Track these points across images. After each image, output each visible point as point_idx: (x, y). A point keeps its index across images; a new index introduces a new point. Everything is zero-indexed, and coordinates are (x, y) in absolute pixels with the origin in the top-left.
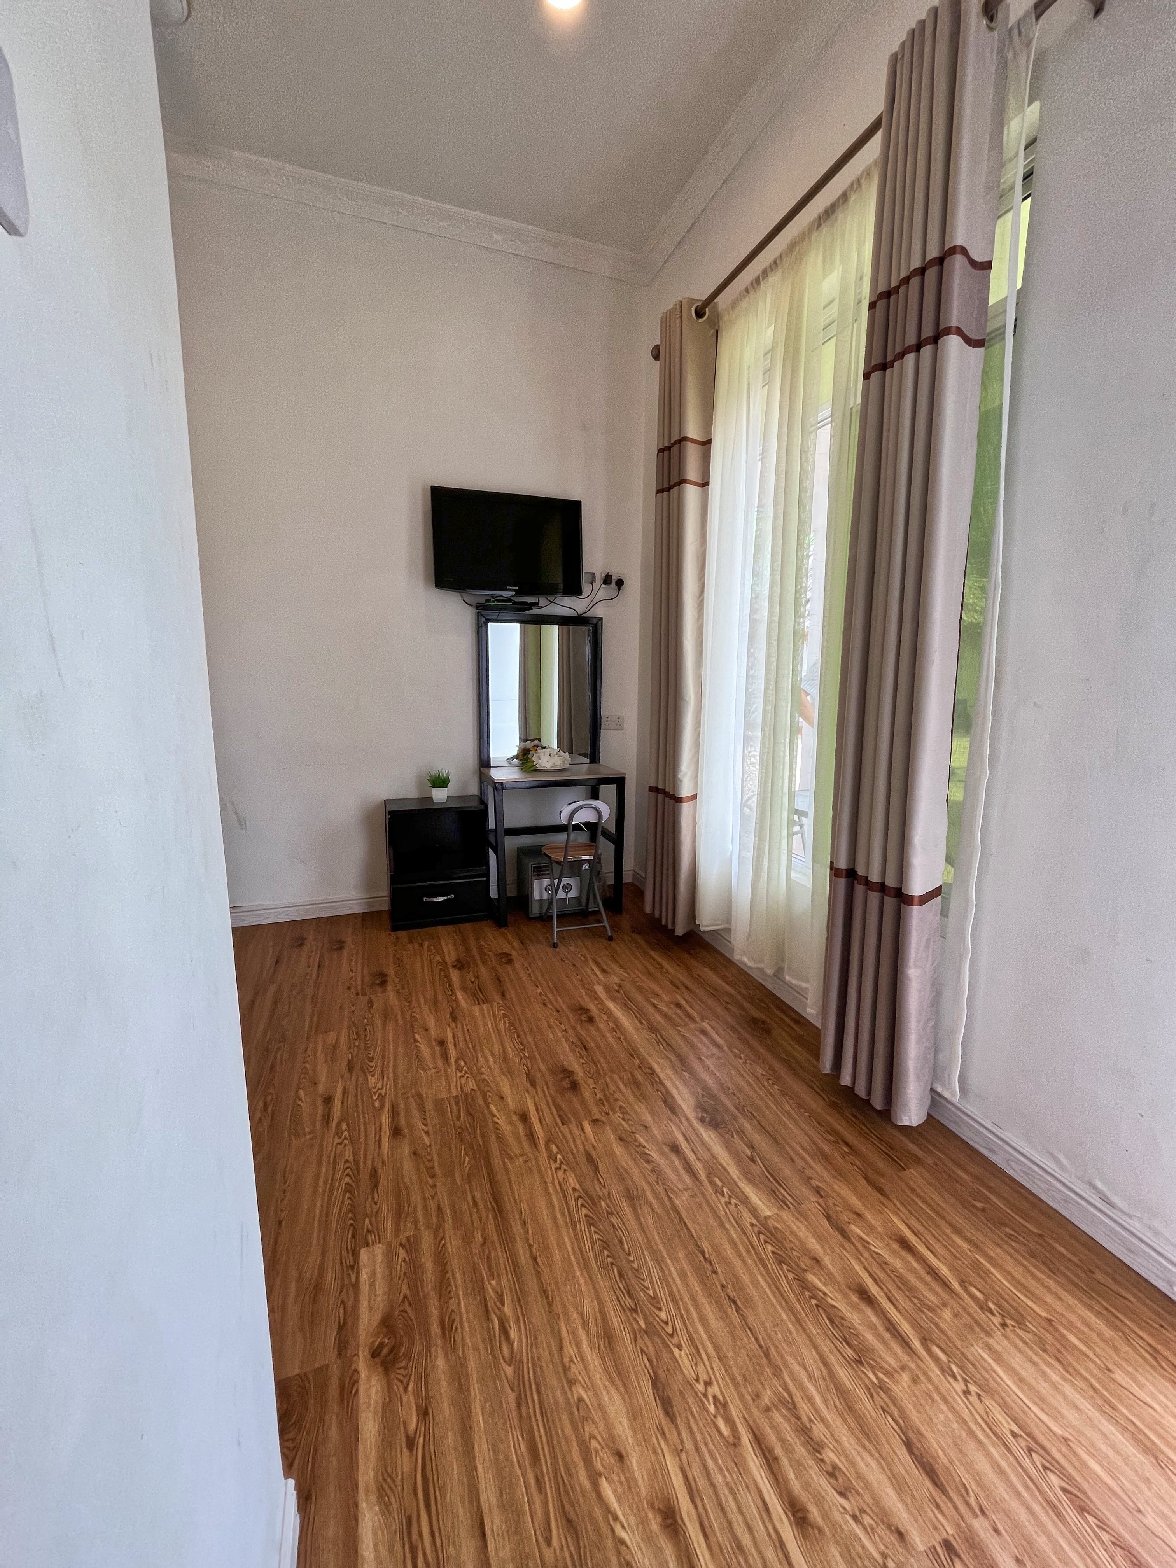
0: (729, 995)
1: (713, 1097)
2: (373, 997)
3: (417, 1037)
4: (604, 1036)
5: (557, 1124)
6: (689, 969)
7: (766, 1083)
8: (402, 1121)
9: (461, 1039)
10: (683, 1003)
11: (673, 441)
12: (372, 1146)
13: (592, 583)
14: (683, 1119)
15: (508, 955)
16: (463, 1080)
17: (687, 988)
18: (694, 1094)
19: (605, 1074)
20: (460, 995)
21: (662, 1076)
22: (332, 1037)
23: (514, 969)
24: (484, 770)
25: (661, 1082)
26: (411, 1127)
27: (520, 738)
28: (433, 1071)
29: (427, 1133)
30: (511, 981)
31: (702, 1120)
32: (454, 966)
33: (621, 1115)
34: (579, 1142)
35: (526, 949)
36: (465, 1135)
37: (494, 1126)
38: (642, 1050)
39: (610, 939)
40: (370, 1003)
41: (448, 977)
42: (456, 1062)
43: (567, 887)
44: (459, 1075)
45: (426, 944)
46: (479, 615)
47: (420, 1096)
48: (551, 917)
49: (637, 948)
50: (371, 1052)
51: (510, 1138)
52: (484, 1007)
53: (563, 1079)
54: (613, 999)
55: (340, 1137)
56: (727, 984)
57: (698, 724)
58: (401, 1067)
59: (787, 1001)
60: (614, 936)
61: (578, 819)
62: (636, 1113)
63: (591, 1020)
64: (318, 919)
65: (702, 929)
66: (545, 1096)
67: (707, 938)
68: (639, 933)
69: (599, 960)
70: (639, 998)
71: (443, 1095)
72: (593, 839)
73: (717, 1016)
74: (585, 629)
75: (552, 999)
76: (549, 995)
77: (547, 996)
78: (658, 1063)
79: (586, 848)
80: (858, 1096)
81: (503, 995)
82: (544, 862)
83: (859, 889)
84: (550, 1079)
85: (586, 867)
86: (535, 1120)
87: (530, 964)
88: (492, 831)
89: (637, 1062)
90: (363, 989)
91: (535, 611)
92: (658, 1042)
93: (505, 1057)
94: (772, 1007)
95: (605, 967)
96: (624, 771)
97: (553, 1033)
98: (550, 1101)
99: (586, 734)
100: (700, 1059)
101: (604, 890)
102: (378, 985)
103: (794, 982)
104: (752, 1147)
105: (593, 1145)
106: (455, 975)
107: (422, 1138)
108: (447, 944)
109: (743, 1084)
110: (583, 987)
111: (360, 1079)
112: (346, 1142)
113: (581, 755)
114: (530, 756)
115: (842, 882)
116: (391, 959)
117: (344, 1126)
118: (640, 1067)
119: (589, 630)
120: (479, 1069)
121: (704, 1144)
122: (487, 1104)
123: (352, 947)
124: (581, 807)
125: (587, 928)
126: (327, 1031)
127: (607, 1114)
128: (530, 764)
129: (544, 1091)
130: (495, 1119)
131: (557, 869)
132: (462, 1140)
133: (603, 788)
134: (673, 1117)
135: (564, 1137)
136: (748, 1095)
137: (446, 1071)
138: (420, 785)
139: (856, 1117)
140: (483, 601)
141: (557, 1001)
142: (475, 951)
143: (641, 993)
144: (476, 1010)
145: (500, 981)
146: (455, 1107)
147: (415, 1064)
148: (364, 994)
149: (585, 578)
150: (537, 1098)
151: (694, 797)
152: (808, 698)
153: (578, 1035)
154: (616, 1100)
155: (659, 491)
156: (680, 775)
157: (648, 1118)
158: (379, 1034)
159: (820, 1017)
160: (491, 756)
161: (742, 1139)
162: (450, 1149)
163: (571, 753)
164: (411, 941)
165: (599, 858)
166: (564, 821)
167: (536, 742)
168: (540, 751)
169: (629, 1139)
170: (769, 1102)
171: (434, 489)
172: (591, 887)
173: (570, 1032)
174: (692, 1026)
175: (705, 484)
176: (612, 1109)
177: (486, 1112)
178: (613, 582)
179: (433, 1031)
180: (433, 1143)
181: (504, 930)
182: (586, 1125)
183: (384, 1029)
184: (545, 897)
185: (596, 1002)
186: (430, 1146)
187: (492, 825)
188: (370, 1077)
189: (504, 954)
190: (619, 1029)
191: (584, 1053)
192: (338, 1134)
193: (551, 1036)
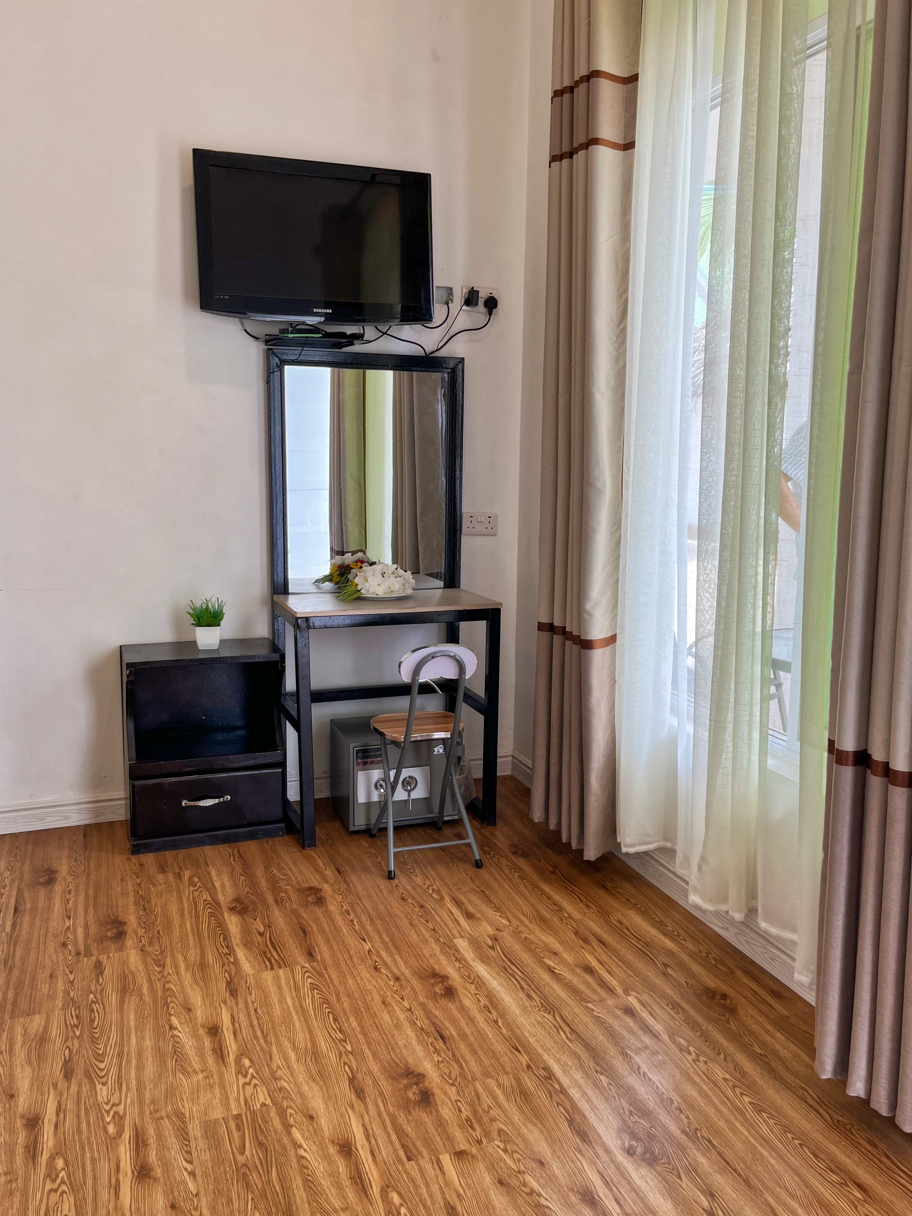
0: (670, 953)
1: (646, 1114)
2: (103, 958)
3: (175, 1021)
4: (471, 1020)
5: (400, 1161)
6: (604, 914)
7: (730, 1093)
8: (153, 1157)
9: (245, 1023)
10: (595, 964)
11: (577, 78)
12: (104, 1195)
13: (447, 303)
14: (600, 1151)
15: (315, 891)
16: (249, 1089)
17: (602, 942)
18: (618, 1112)
19: (474, 1079)
20: (241, 954)
21: (565, 1081)
22: (36, 1023)
23: (327, 913)
24: (278, 598)
25: (563, 1091)
26: (166, 1164)
27: (332, 548)
28: (200, 1076)
29: (192, 1174)
30: (323, 932)
31: (630, 1152)
32: (231, 909)
33: (502, 1145)
34: (435, 1188)
35: (345, 881)
36: (254, 1177)
37: (298, 1162)
38: (532, 1040)
39: (478, 865)
40: (99, 968)
41: (222, 926)
42: (238, 1060)
43: (410, 783)
44: (242, 1081)
45: (187, 874)
46: (269, 354)
47: (180, 1115)
48: (385, 829)
49: (522, 878)
50: (101, 1046)
51: (325, 1183)
52: (281, 972)
53: (407, 1087)
54: (484, 959)
55: (54, 1181)
56: (665, 934)
57: (617, 524)
58: (150, 1069)
59: (759, 961)
60: (485, 861)
61: (427, 676)
62: (525, 1140)
63: (450, 992)
64: (15, 836)
65: (624, 850)
66: (379, 1114)
67: (634, 865)
68: (525, 855)
69: (462, 898)
70: (525, 957)
71: (217, 1114)
72: (451, 706)
73: (651, 987)
74: (436, 376)
75: (388, 960)
76: (384, 954)
77: (380, 956)
78: (558, 1061)
79: (439, 721)
80: (875, 1113)
81: (310, 954)
82: (374, 742)
83: (875, 782)
84: (386, 1086)
85: (439, 750)
86: (364, 1154)
87: (352, 905)
88: (291, 694)
89: (524, 1059)
90: (87, 947)
91: (358, 348)
92: (558, 1028)
93: (315, 1054)
94: (738, 972)
95: (471, 909)
96: (499, 599)
97: (391, 1013)
98: (388, 1122)
99: (440, 540)
100: (624, 1054)
101: (467, 788)
102: (111, 938)
103: (774, 930)
104: (711, 1195)
105: (457, 1192)
106: (233, 923)
107: (184, 1182)
108: (219, 874)
109: (693, 1092)
110: (437, 941)
111: (84, 1089)
112: (64, 1187)
113: (431, 575)
114: (350, 577)
115: (848, 773)
116: (132, 899)
117: (60, 1163)
118: (529, 1067)
119: (443, 379)
120: (273, 1073)
121: (634, 1190)
122: (287, 1127)
123: (70, 879)
124: (433, 656)
125: (442, 848)
126: (30, 1013)
127: (479, 1142)
128: (350, 589)
129: (377, 1106)
130: (302, 1152)
131: (393, 753)
132: (248, 1185)
133: (464, 627)
134: (583, 1147)
135: (413, 1180)
136: (701, 1112)
137: (221, 1076)
138: (177, 623)
139: (874, 1145)
140: (275, 331)
141: (396, 965)
142: (264, 884)
143: (530, 950)
144: (268, 976)
145: (304, 932)
146: (236, 1135)
147: (171, 1064)
148: (88, 953)
149: (437, 295)
150: (366, 1117)
151: (612, 640)
152: (789, 484)
153: (429, 1016)
154: (493, 1120)
155: (555, 158)
156: (589, 606)
157: (544, 1149)
158: (115, 1017)
159: (814, 987)
160: (290, 576)
161: (693, 1181)
162: (230, 1200)
163: (416, 572)
164: (162, 870)
165: (460, 735)
166: (405, 677)
167: (360, 555)
168: (366, 568)
169: (513, 1182)
170: (737, 1124)
171: (197, 153)
172: (447, 783)
173: (419, 1012)
174: (610, 1002)
175: (628, 146)
176: (487, 1134)
177: (286, 1140)
178: (481, 302)
179: (200, 1013)
180: (202, 1190)
181: (309, 852)
182: (446, 1160)
183: (121, 1009)
184: (375, 798)
185: (457, 965)
186: (197, 1195)
187: (290, 684)
188: (99, 1087)
189: (311, 889)
190: (496, 1008)
191: (440, 1045)
192: (51, 1174)
193: (387, 1018)
